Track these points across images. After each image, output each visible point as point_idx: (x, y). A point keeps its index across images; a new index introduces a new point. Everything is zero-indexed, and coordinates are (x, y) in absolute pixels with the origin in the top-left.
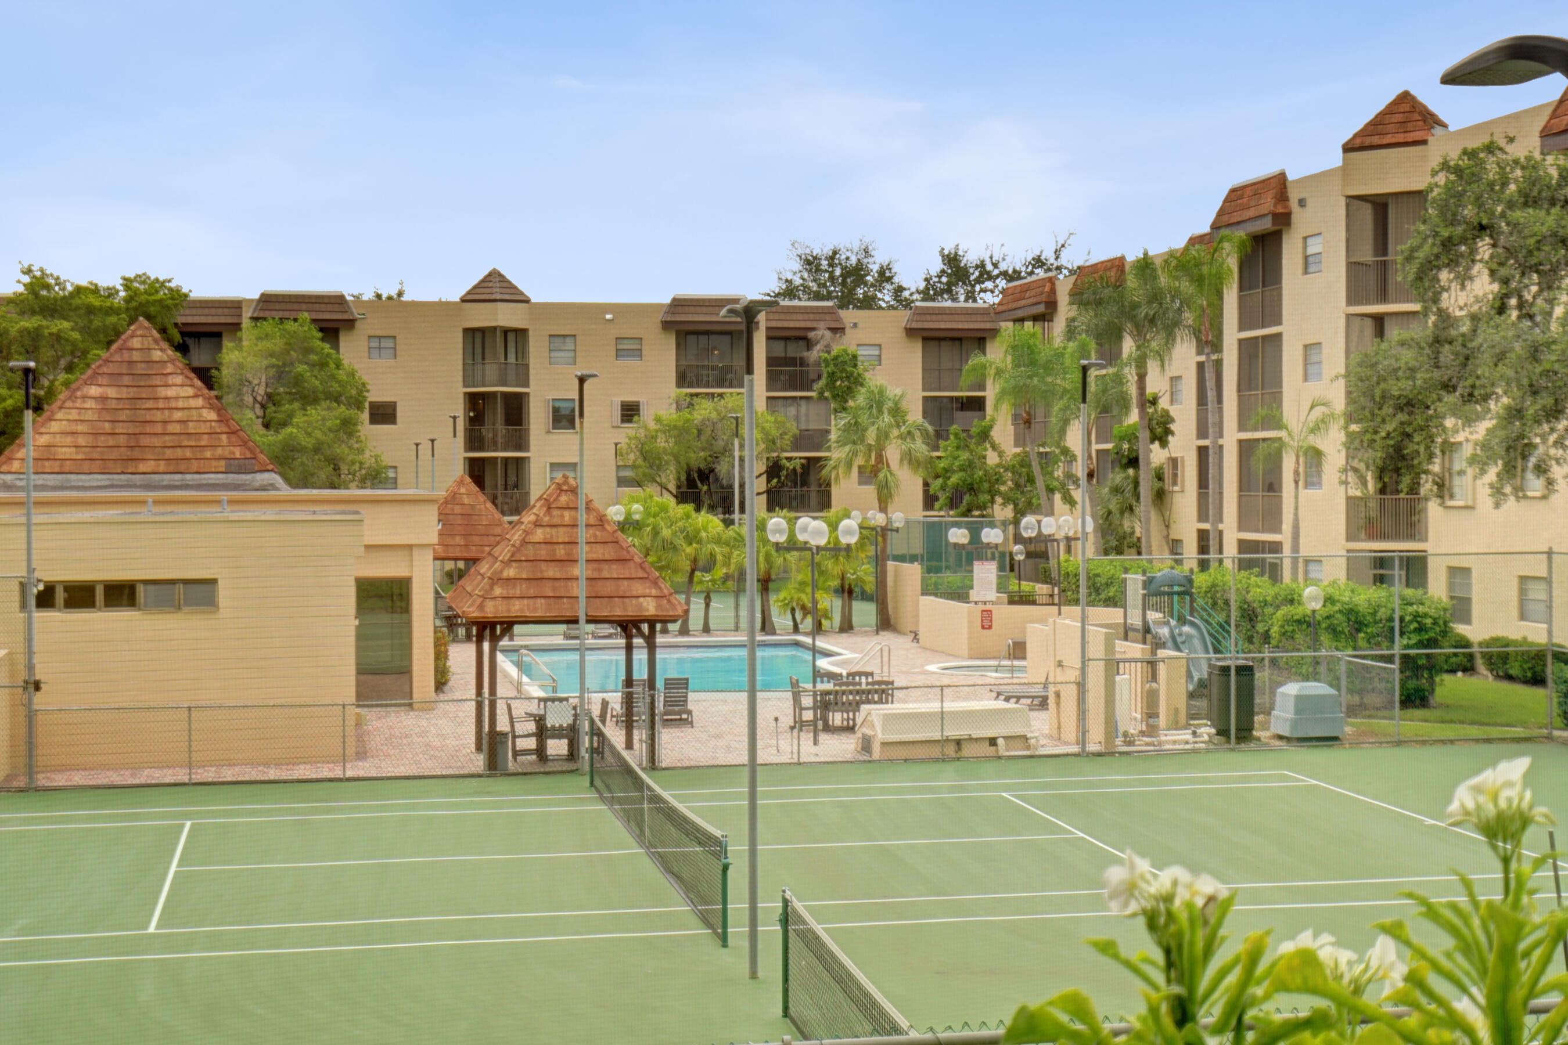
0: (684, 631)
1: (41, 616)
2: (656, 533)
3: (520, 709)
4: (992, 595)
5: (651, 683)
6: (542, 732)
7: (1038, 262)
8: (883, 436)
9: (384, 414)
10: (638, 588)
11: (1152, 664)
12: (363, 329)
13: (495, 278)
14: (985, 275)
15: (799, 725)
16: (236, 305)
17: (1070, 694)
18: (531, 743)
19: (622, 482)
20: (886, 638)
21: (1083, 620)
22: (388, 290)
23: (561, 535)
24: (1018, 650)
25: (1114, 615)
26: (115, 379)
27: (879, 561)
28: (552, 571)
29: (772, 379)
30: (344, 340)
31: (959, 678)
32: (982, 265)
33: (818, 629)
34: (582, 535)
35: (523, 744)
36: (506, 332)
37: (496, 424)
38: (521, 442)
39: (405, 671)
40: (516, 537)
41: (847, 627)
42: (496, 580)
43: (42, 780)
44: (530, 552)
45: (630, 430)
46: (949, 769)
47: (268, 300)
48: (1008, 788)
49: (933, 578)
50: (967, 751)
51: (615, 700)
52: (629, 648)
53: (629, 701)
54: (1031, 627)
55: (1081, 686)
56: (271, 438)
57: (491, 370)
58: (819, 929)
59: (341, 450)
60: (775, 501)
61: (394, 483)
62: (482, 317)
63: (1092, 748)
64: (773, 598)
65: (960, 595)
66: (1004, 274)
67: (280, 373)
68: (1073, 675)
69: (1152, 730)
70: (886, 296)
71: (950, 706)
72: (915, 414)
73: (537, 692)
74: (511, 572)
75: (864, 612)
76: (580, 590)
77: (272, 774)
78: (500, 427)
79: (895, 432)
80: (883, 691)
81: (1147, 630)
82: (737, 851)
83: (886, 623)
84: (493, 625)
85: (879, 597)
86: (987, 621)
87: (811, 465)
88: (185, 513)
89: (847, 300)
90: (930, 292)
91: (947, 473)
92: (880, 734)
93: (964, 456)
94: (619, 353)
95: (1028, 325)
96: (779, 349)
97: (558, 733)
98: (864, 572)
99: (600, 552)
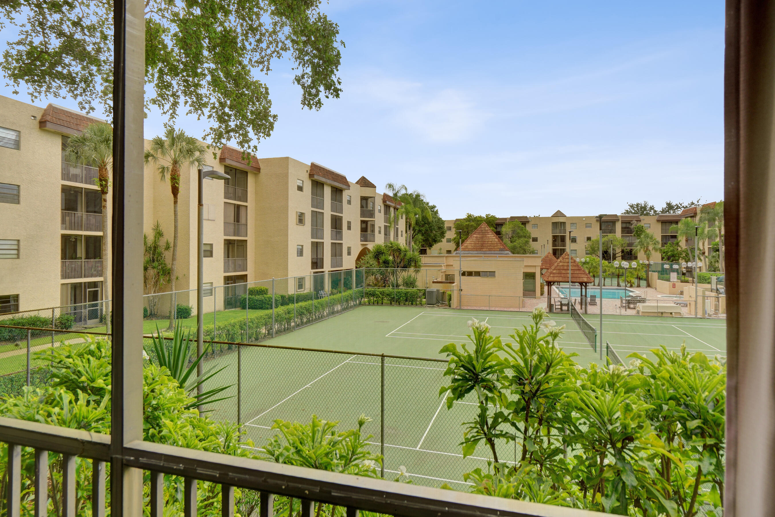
0: (594, 285)
1: (463, 278)
2: (592, 264)
3: (557, 300)
4: (676, 280)
5: (586, 296)
6: (562, 305)
7: (693, 203)
8: (648, 244)
9: (535, 240)
10: (583, 276)
11: (718, 298)
12: (531, 223)
13: (559, 212)
14: (678, 207)
15: (622, 306)
16: (506, 219)
17: (693, 304)
18: (559, 307)
19: (587, 254)
20: (649, 289)
21: (696, 286)
22: (537, 215)
23: (566, 264)
24: (682, 293)
25: (708, 286)
26: (479, 233)
27: (647, 272)
28: (563, 272)
29: (623, 232)
30: (527, 225)
31: (666, 298)
32: (677, 205)
33: (631, 286)
34: (570, 264)
35: (557, 307)
36: (561, 223)
37: (559, 241)
38: (564, 245)
39: (534, 291)
40: (556, 264)
41: (639, 286)
42: (551, 273)
43: (462, 308)
44: (559, 268)
45: (589, 243)
46: (659, 319)
47: (512, 218)
48: (674, 324)
49: (662, 276)
50: (664, 315)
51: (578, 299)
52: (581, 288)
53: (581, 299)
54: (685, 288)
55: (696, 302)
56: (512, 244)
57: (558, 231)
58: (614, 350)
59: (526, 248)
60: (623, 258)
61: (537, 253)
62: (556, 220)
63: (698, 316)
64: (620, 279)
65: (668, 280)
66: (683, 207)
67: (514, 231)
68: (694, 299)
69: (716, 314)
70: (652, 213)
71: (659, 305)
72: (659, 239)
73: (563, 297)
74: (555, 272)
75: (643, 283)
76: (570, 276)
77: (505, 310)
78: (560, 243)
79: (651, 243)
80: (643, 301)
81: (717, 290)
82: (598, 332)
83: (649, 285)
84: (550, 282)
85: (647, 279)
86: (674, 286)
87: (631, 250)
88: (490, 259)
89: (642, 214)
90: (663, 211)
91: (667, 252)
92: (641, 310)
93: (672, 248)
94: (586, 227)
95: (689, 219)
96: (624, 225)
97: (565, 305)
98: (643, 274)
99: (574, 268)
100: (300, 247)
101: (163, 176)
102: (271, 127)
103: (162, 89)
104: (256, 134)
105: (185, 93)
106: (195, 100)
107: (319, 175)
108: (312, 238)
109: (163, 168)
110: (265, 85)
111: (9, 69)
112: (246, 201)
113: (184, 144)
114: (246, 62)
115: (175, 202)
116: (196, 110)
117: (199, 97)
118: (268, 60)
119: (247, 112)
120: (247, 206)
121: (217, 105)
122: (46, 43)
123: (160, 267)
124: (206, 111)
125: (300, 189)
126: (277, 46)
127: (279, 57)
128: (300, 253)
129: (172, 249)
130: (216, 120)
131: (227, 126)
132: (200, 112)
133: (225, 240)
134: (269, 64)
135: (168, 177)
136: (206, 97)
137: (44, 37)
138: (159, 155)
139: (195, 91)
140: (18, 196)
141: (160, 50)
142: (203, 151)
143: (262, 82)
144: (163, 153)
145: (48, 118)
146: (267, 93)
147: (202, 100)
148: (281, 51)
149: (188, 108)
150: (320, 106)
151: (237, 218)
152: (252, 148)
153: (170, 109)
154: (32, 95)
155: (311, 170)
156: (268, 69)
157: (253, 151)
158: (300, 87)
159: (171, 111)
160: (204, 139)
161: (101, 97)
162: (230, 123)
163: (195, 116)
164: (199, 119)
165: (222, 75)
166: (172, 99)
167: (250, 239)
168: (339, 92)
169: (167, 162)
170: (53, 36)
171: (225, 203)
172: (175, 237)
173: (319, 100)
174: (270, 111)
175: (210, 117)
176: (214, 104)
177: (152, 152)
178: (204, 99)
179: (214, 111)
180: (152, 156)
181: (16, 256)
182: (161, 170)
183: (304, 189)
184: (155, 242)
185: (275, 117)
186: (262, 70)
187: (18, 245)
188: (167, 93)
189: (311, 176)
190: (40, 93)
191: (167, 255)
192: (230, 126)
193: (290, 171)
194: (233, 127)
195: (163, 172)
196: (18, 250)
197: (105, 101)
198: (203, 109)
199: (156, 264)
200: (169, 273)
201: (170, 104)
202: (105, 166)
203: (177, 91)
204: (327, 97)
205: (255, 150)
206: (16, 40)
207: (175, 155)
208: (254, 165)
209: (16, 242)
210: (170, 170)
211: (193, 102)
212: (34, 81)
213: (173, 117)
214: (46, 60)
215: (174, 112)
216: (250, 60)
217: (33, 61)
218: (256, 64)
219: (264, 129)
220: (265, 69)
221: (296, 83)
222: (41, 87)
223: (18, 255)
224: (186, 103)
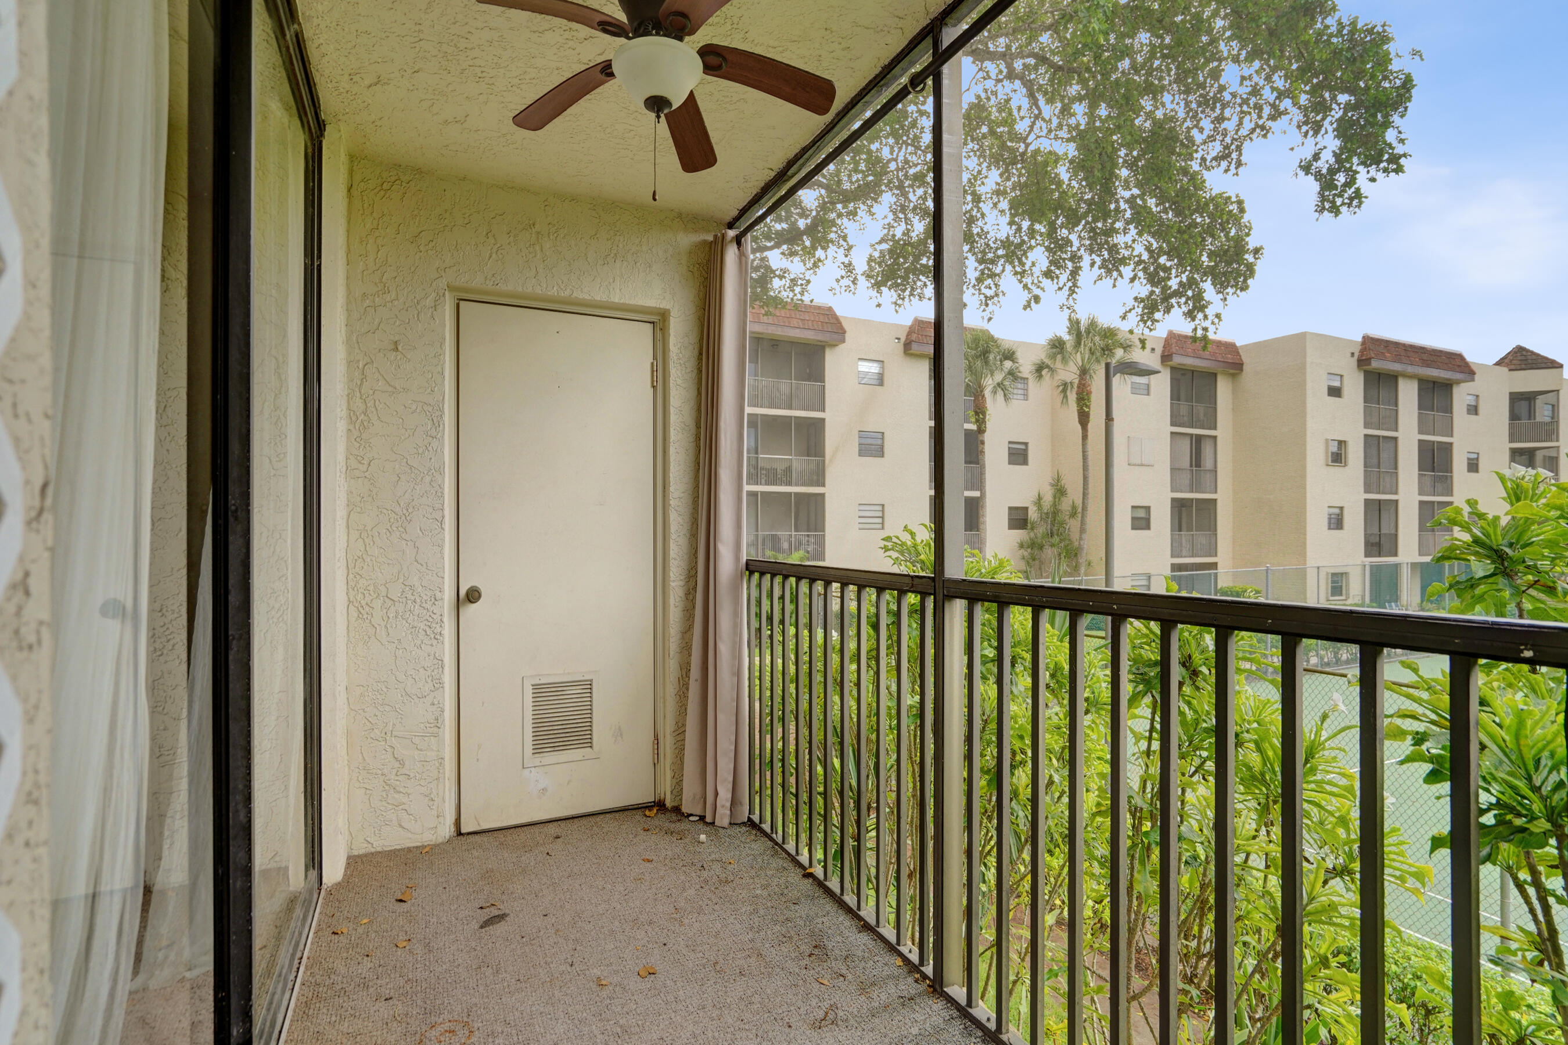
100: (1337, 511)
101: (1065, 397)
102: (1250, 270)
103: (1055, 253)
104: (1219, 292)
105: (1091, 250)
106: (1106, 256)
107: (1385, 359)
108: (1366, 491)
109: (1065, 384)
110: (1237, 196)
111: (872, 277)
112: (1215, 428)
113: (1097, 338)
114: (1195, 166)
115: (1085, 437)
116: (1109, 272)
117: (1113, 249)
118: (1239, 149)
119: (1201, 255)
120: (1215, 438)
121: (1145, 256)
122: (908, 230)
123: (1062, 545)
124: (1127, 271)
125: (1335, 392)
126: (1260, 117)
127: (1265, 136)
128: (1337, 522)
129: (1080, 515)
130: (1145, 282)
131: (1165, 288)
132: (1115, 274)
133: (1173, 500)
134: (1240, 154)
135: (1072, 397)
136: (1127, 247)
137: (907, 224)
138: (1058, 365)
139: (1107, 242)
140: (882, 447)
141: (1052, 191)
142: (1130, 346)
143: (1232, 193)
144: (1064, 360)
145: (914, 337)
146: (1242, 210)
147: (1119, 253)
148: (1269, 123)
149: (1096, 271)
150: (1361, 203)
151: (1197, 459)
152: (1211, 317)
153: (1069, 280)
154: (896, 303)
155: (1362, 352)
156: (1239, 164)
157: (1213, 323)
158: (1311, 178)
159: (1070, 284)
160: (1124, 318)
161: (974, 286)
162: (1169, 283)
163: (1109, 282)
164: (1114, 286)
165: (1151, 202)
166: (1070, 265)
167: (1224, 497)
168: (1402, 161)
169: (1069, 373)
170: (916, 220)
171: (1172, 433)
172: (1085, 495)
173: (1358, 190)
174: (1247, 243)
175: (1132, 280)
176: (1140, 256)
177: (1047, 361)
178: (1123, 251)
179: (1141, 267)
180: (1048, 366)
181: (880, 526)
182: (1061, 388)
183: (1346, 391)
184: (1054, 505)
185: (1257, 251)
186: (1226, 171)
187: (883, 511)
188: (1064, 256)
189: (1362, 362)
190: (903, 299)
191: (1074, 524)
192: (1170, 287)
193: (1309, 360)
194: (1175, 287)
195: (1064, 391)
196: (882, 517)
197: (980, 290)
198: (1122, 268)
199: (1056, 539)
200: (1076, 555)
201: (1068, 272)
202: (982, 391)
203: (1079, 250)
204: (1373, 180)
205: (1216, 321)
206: (878, 239)
207: (1083, 360)
208: (1230, 358)
209: (880, 508)
210: (1075, 386)
211: (1104, 260)
212: (897, 285)
213: (1074, 292)
214: (909, 254)
215: (1075, 285)
216: (1204, 159)
217: (895, 260)
218: (1214, 163)
219: (1235, 279)
220: (1233, 166)
221: (1301, 173)
222: (904, 291)
223: (883, 523)
224: (1093, 264)
